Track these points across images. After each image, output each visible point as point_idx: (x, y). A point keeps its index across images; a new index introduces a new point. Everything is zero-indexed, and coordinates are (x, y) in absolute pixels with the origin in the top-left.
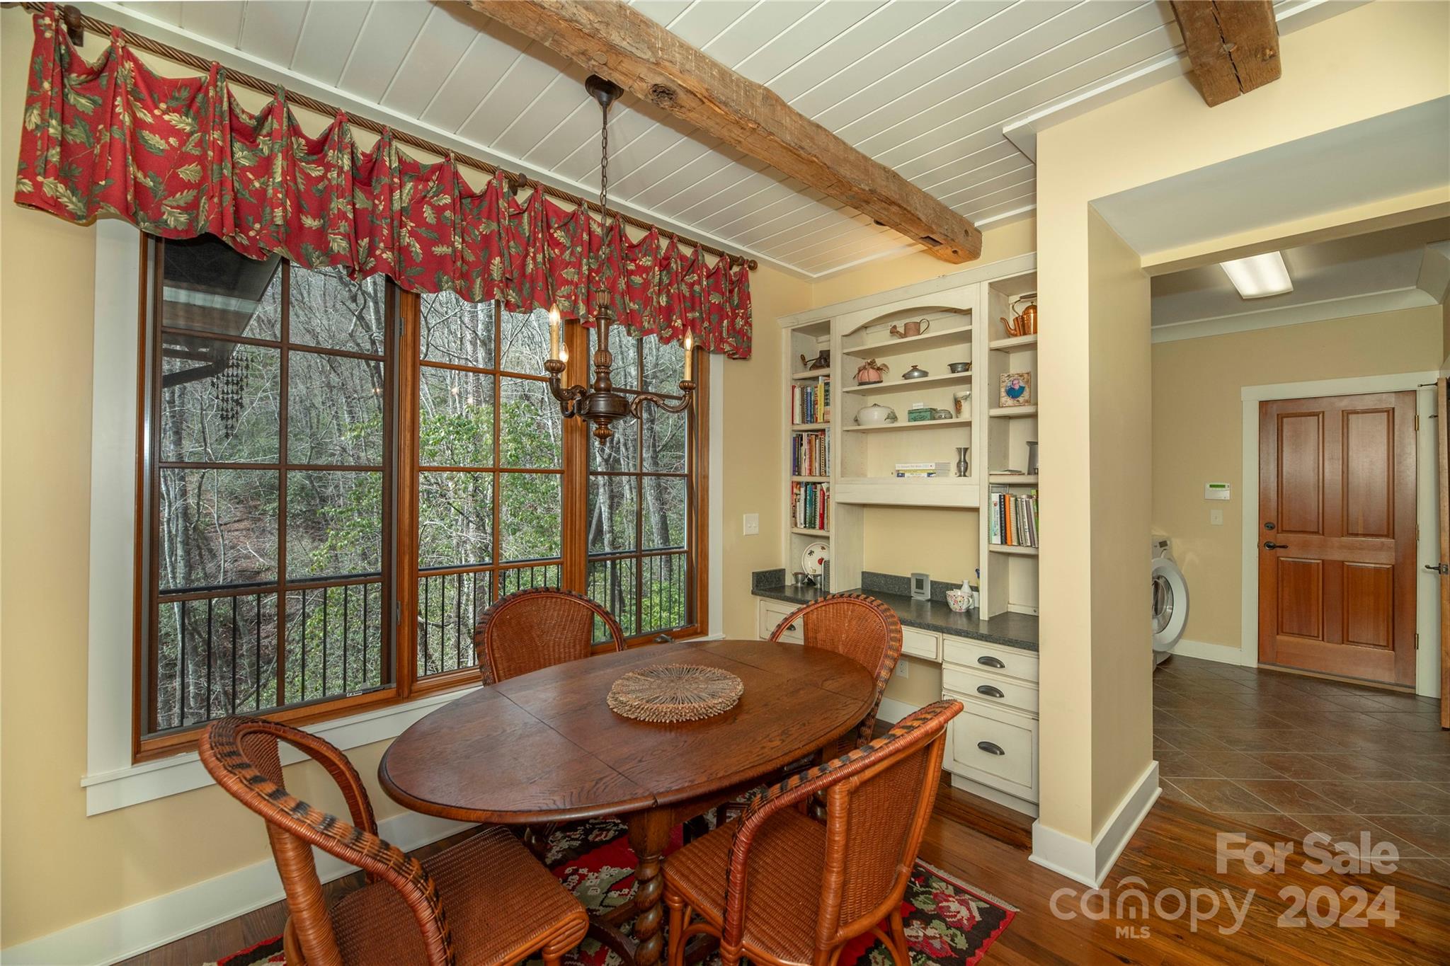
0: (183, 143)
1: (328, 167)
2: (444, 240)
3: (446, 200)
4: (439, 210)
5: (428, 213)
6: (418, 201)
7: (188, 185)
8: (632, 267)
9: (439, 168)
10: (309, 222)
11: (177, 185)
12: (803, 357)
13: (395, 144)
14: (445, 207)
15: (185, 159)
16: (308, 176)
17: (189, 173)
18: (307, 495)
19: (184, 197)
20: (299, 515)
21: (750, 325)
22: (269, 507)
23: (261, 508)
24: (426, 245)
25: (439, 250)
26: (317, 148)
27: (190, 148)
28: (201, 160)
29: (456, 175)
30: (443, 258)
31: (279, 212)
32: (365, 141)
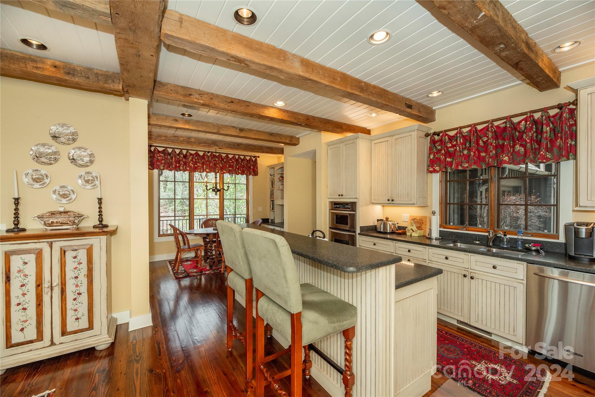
0: (162, 157)
1: (180, 157)
2: (196, 164)
3: (197, 158)
4: (196, 159)
5: (194, 160)
6: (193, 158)
7: (163, 163)
8: (231, 162)
9: (196, 153)
10: (178, 165)
11: (162, 163)
12: (270, 175)
13: (189, 151)
14: (197, 159)
15: (163, 160)
16: (177, 158)
17: (163, 161)
18: (182, 204)
19: (163, 165)
20: (179, 211)
21: (258, 169)
22: (170, 208)
23: (168, 208)
24: (194, 165)
25: (196, 166)
26: (179, 154)
27: (163, 158)
28: (165, 160)
29: (198, 153)
30: (196, 167)
31: (174, 165)
32: (184, 152)
